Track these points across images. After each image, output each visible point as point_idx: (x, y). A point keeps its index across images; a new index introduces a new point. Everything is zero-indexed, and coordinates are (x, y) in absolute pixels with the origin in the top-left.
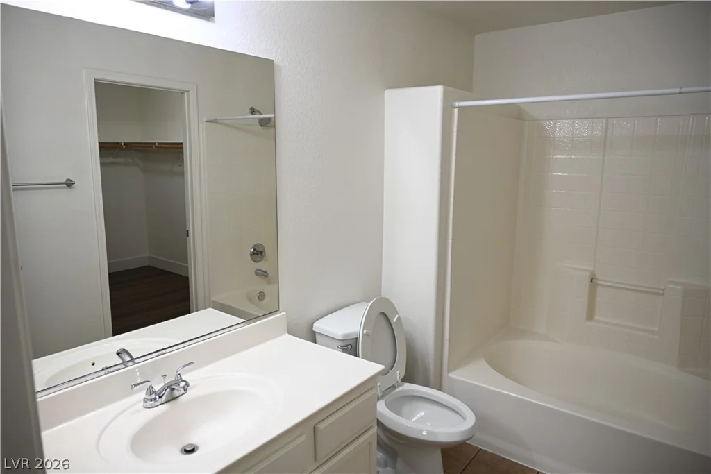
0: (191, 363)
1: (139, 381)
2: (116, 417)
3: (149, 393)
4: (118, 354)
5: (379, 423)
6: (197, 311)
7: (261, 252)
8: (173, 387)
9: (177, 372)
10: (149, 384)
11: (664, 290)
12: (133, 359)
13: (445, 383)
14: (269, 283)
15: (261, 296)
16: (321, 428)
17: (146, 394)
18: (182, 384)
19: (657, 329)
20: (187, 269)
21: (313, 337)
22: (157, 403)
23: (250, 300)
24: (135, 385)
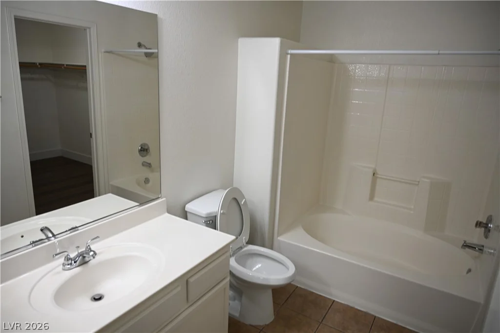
0: (98, 237)
1: (58, 251)
2: (43, 277)
3: (66, 260)
4: (42, 230)
5: (231, 273)
6: (99, 195)
7: (147, 150)
8: (85, 255)
9: (87, 244)
10: (66, 254)
11: (419, 182)
12: (54, 235)
13: (276, 244)
14: (152, 171)
15: (147, 181)
16: (192, 281)
17: (65, 260)
18: (92, 253)
19: (412, 207)
20: (90, 159)
21: (185, 215)
22: (72, 267)
23: (139, 184)
24: (56, 255)
